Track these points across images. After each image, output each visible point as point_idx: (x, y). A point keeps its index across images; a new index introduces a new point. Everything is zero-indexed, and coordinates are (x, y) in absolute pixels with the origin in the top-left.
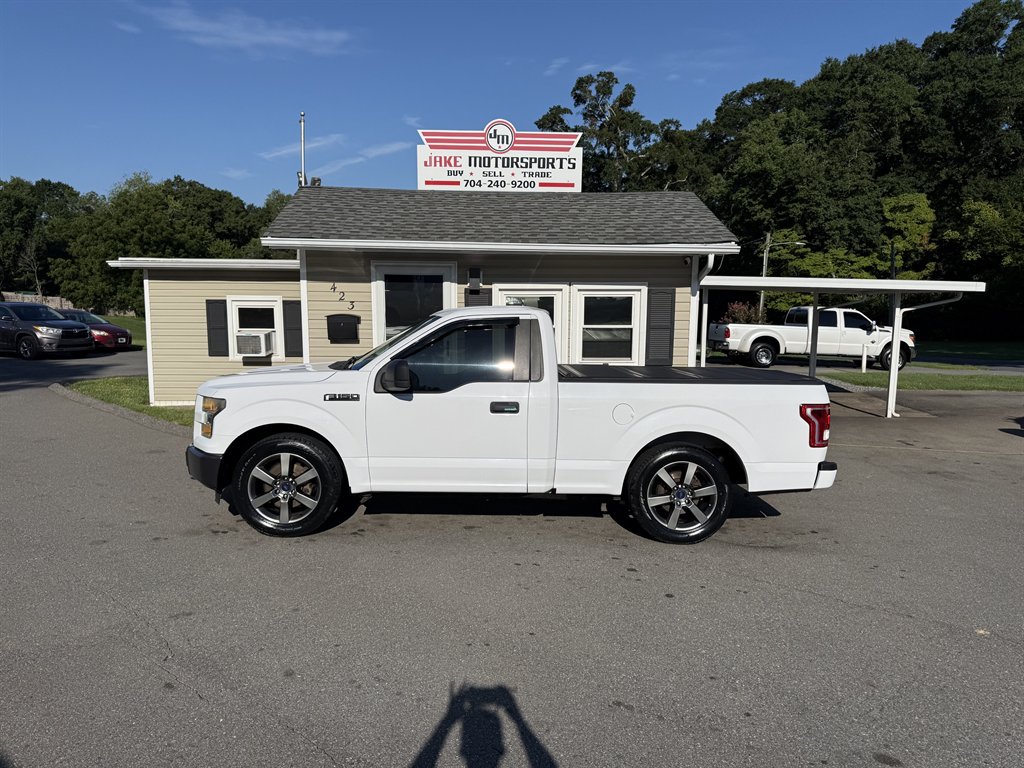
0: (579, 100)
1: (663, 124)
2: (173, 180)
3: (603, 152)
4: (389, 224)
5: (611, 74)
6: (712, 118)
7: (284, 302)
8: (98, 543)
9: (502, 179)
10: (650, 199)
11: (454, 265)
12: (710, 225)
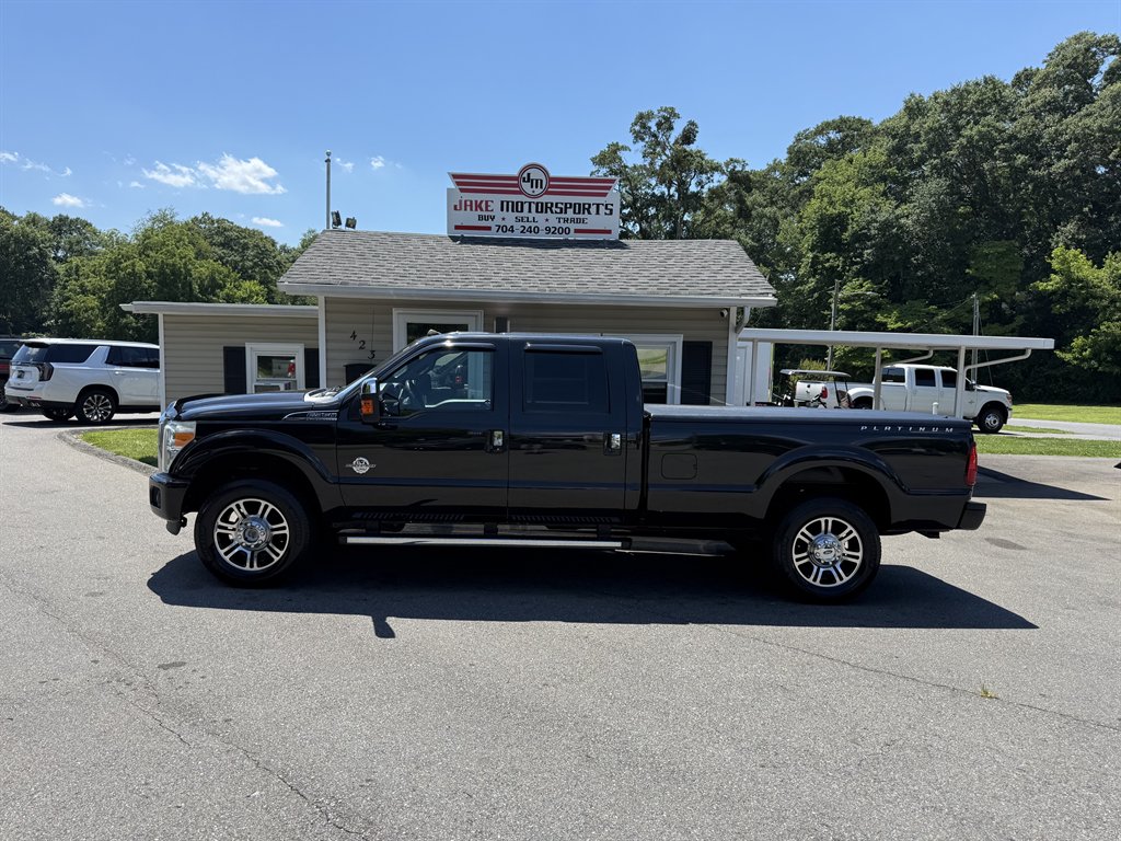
0: (638, 137)
1: (727, 165)
2: (200, 217)
4: (413, 271)
5: (672, 109)
6: (783, 157)
7: (306, 350)
9: (536, 224)
11: (480, 313)
12: (748, 276)
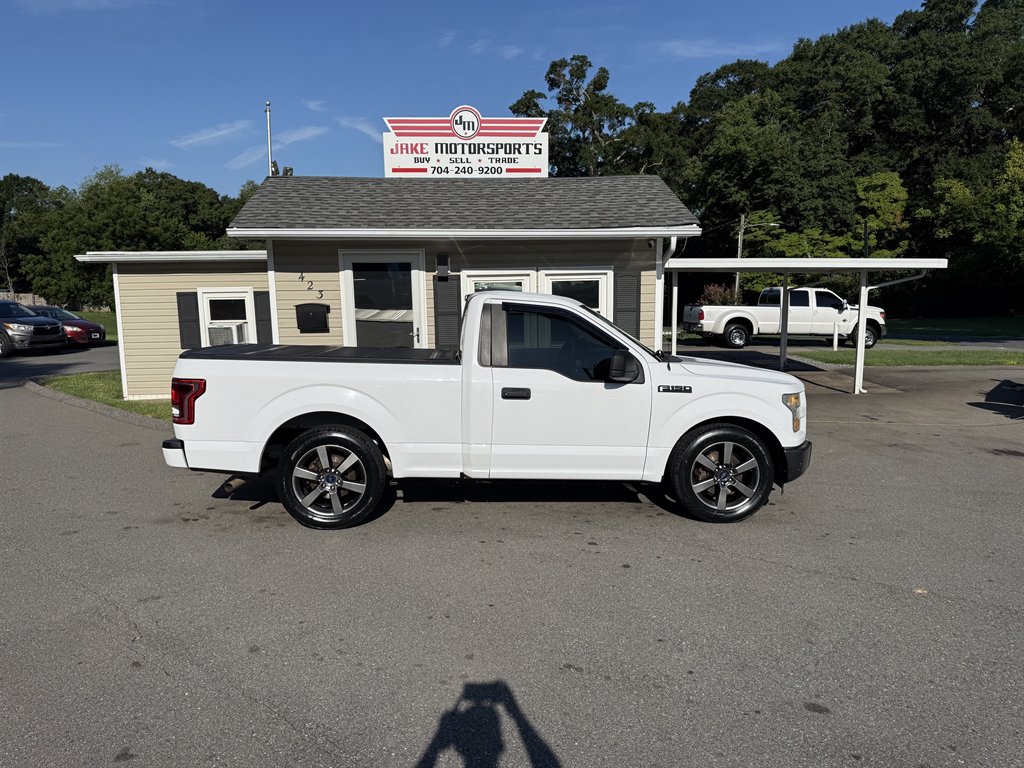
0: (553, 84)
1: (637, 108)
2: (144, 172)
3: (578, 136)
4: (355, 212)
5: (584, 57)
6: (687, 100)
7: (255, 292)
8: (69, 533)
9: (469, 165)
10: (616, 183)
11: (421, 252)
12: (673, 208)
